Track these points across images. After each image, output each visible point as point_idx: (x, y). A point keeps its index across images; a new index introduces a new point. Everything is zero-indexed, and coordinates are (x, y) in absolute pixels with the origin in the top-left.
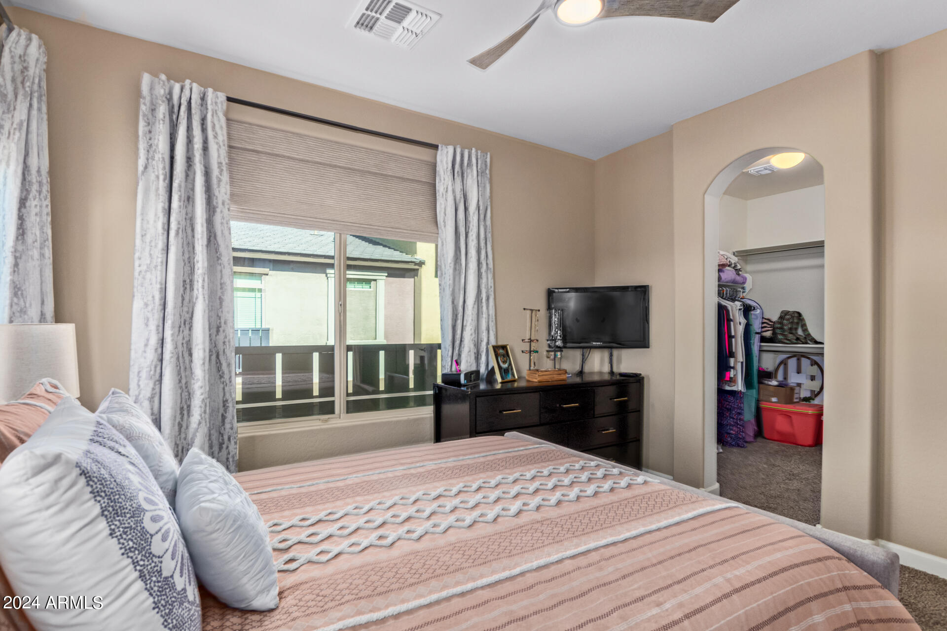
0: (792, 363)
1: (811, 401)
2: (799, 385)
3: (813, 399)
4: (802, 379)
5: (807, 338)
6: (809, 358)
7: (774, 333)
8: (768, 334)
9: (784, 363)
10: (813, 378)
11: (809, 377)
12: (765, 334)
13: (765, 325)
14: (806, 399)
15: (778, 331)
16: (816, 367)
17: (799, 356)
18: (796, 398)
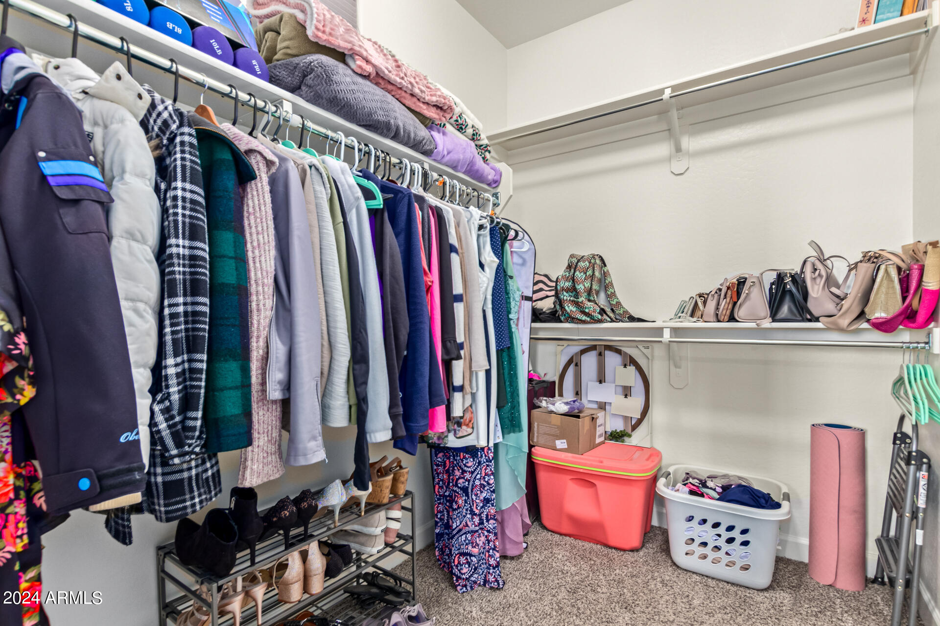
0: (589, 362)
1: (626, 438)
2: (602, 406)
3: (630, 436)
4: (607, 393)
5: (616, 312)
6: (618, 351)
7: (559, 302)
8: (547, 305)
9: (574, 362)
10: (627, 392)
11: (620, 390)
12: (539, 305)
13: (541, 285)
14: (617, 436)
15: (565, 296)
16: (632, 369)
17: (601, 349)
18: (600, 436)
